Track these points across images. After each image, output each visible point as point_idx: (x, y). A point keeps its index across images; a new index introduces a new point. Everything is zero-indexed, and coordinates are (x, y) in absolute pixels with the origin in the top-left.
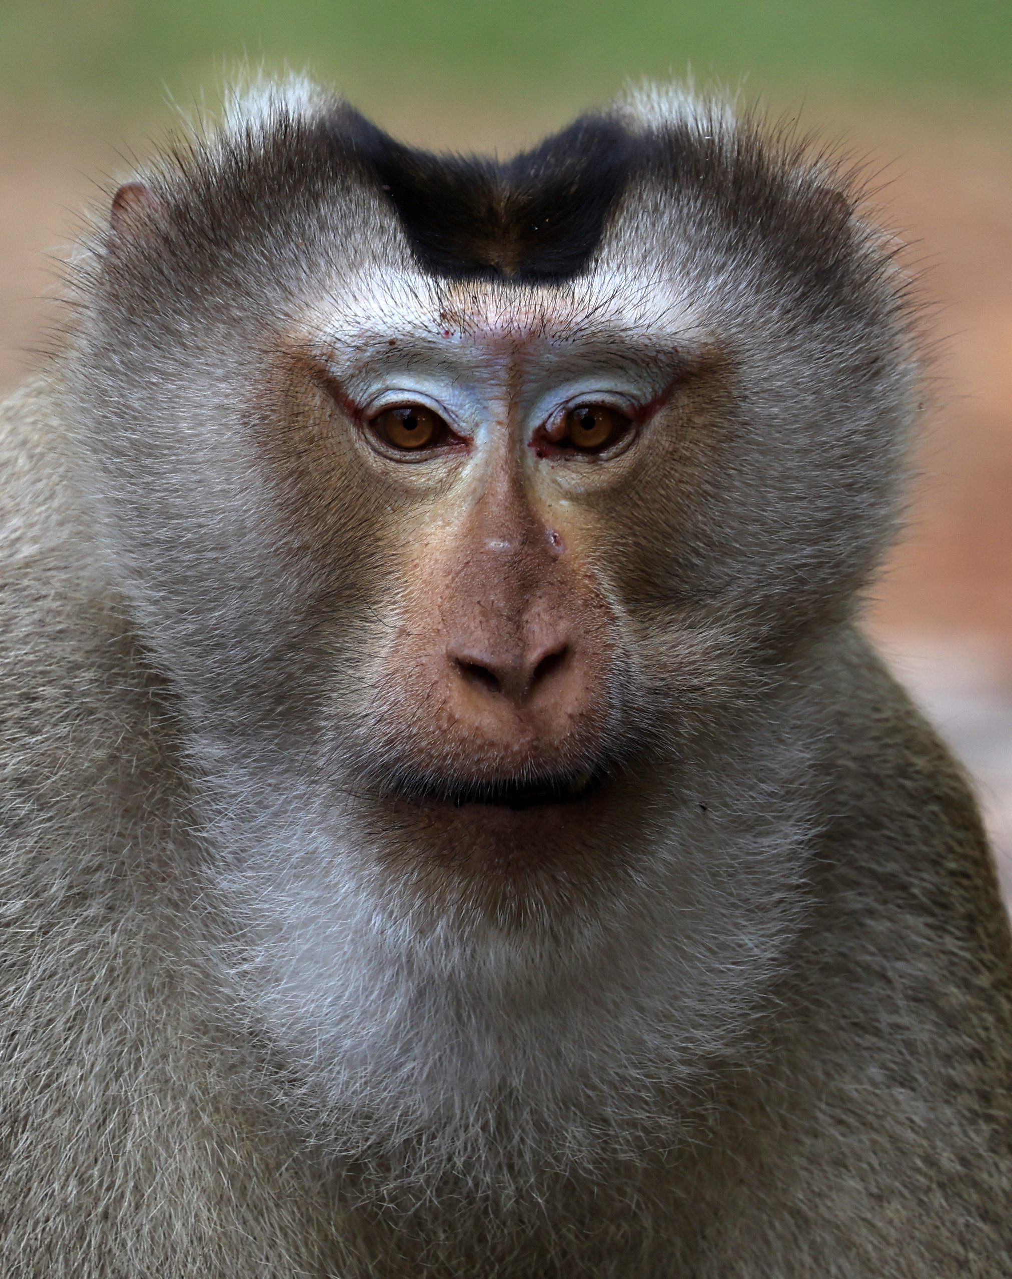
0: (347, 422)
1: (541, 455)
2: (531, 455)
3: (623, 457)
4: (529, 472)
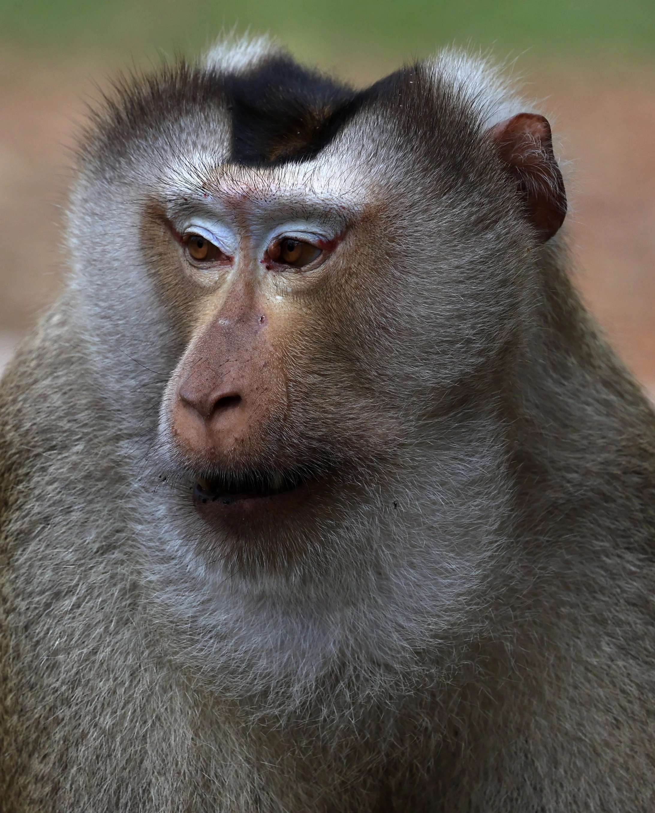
0: (177, 245)
1: (268, 268)
2: (262, 268)
3: (315, 271)
4: (260, 278)
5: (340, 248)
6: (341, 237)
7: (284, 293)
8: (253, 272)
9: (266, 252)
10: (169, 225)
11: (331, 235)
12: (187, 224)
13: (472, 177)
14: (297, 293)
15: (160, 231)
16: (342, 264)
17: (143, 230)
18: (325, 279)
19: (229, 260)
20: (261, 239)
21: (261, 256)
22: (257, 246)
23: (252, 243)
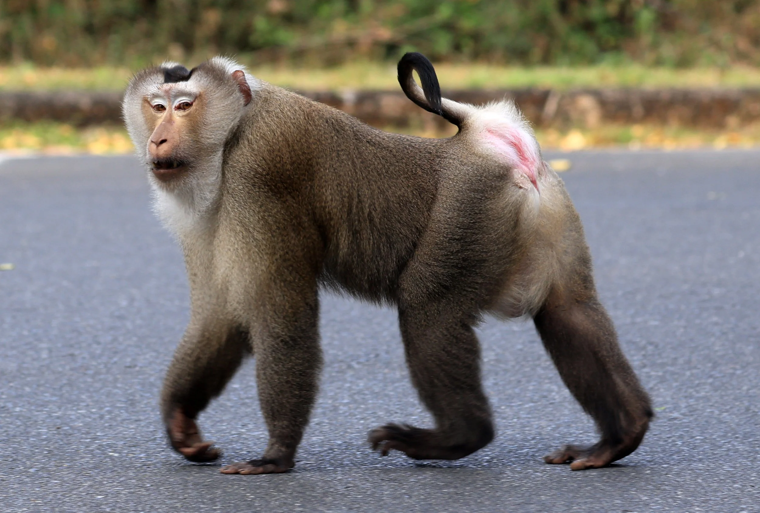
5: (194, 104)
6: (194, 101)
7: (179, 116)
8: (171, 111)
9: (175, 107)
10: (149, 103)
11: (192, 101)
12: (153, 102)
13: (226, 82)
14: (183, 116)
15: (147, 105)
16: (195, 108)
17: (142, 104)
18: (191, 112)
19: (165, 109)
20: (173, 102)
21: (174, 107)
22: (173, 104)
23: (171, 103)
